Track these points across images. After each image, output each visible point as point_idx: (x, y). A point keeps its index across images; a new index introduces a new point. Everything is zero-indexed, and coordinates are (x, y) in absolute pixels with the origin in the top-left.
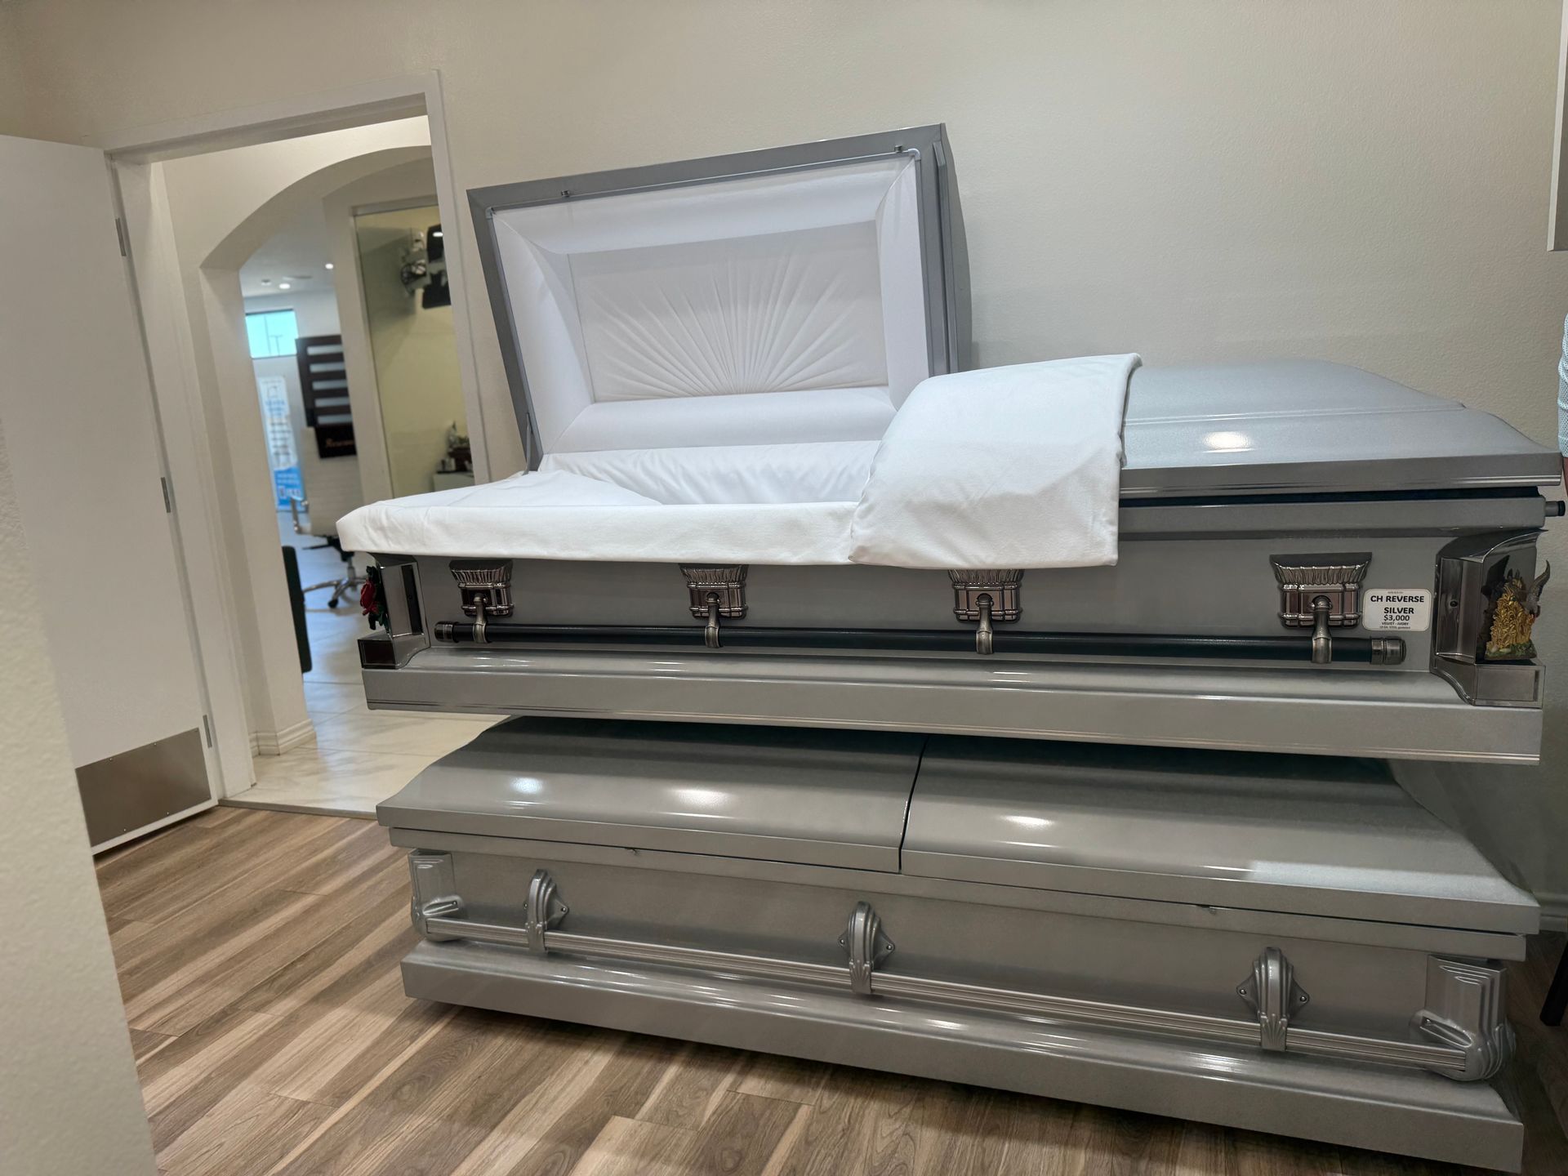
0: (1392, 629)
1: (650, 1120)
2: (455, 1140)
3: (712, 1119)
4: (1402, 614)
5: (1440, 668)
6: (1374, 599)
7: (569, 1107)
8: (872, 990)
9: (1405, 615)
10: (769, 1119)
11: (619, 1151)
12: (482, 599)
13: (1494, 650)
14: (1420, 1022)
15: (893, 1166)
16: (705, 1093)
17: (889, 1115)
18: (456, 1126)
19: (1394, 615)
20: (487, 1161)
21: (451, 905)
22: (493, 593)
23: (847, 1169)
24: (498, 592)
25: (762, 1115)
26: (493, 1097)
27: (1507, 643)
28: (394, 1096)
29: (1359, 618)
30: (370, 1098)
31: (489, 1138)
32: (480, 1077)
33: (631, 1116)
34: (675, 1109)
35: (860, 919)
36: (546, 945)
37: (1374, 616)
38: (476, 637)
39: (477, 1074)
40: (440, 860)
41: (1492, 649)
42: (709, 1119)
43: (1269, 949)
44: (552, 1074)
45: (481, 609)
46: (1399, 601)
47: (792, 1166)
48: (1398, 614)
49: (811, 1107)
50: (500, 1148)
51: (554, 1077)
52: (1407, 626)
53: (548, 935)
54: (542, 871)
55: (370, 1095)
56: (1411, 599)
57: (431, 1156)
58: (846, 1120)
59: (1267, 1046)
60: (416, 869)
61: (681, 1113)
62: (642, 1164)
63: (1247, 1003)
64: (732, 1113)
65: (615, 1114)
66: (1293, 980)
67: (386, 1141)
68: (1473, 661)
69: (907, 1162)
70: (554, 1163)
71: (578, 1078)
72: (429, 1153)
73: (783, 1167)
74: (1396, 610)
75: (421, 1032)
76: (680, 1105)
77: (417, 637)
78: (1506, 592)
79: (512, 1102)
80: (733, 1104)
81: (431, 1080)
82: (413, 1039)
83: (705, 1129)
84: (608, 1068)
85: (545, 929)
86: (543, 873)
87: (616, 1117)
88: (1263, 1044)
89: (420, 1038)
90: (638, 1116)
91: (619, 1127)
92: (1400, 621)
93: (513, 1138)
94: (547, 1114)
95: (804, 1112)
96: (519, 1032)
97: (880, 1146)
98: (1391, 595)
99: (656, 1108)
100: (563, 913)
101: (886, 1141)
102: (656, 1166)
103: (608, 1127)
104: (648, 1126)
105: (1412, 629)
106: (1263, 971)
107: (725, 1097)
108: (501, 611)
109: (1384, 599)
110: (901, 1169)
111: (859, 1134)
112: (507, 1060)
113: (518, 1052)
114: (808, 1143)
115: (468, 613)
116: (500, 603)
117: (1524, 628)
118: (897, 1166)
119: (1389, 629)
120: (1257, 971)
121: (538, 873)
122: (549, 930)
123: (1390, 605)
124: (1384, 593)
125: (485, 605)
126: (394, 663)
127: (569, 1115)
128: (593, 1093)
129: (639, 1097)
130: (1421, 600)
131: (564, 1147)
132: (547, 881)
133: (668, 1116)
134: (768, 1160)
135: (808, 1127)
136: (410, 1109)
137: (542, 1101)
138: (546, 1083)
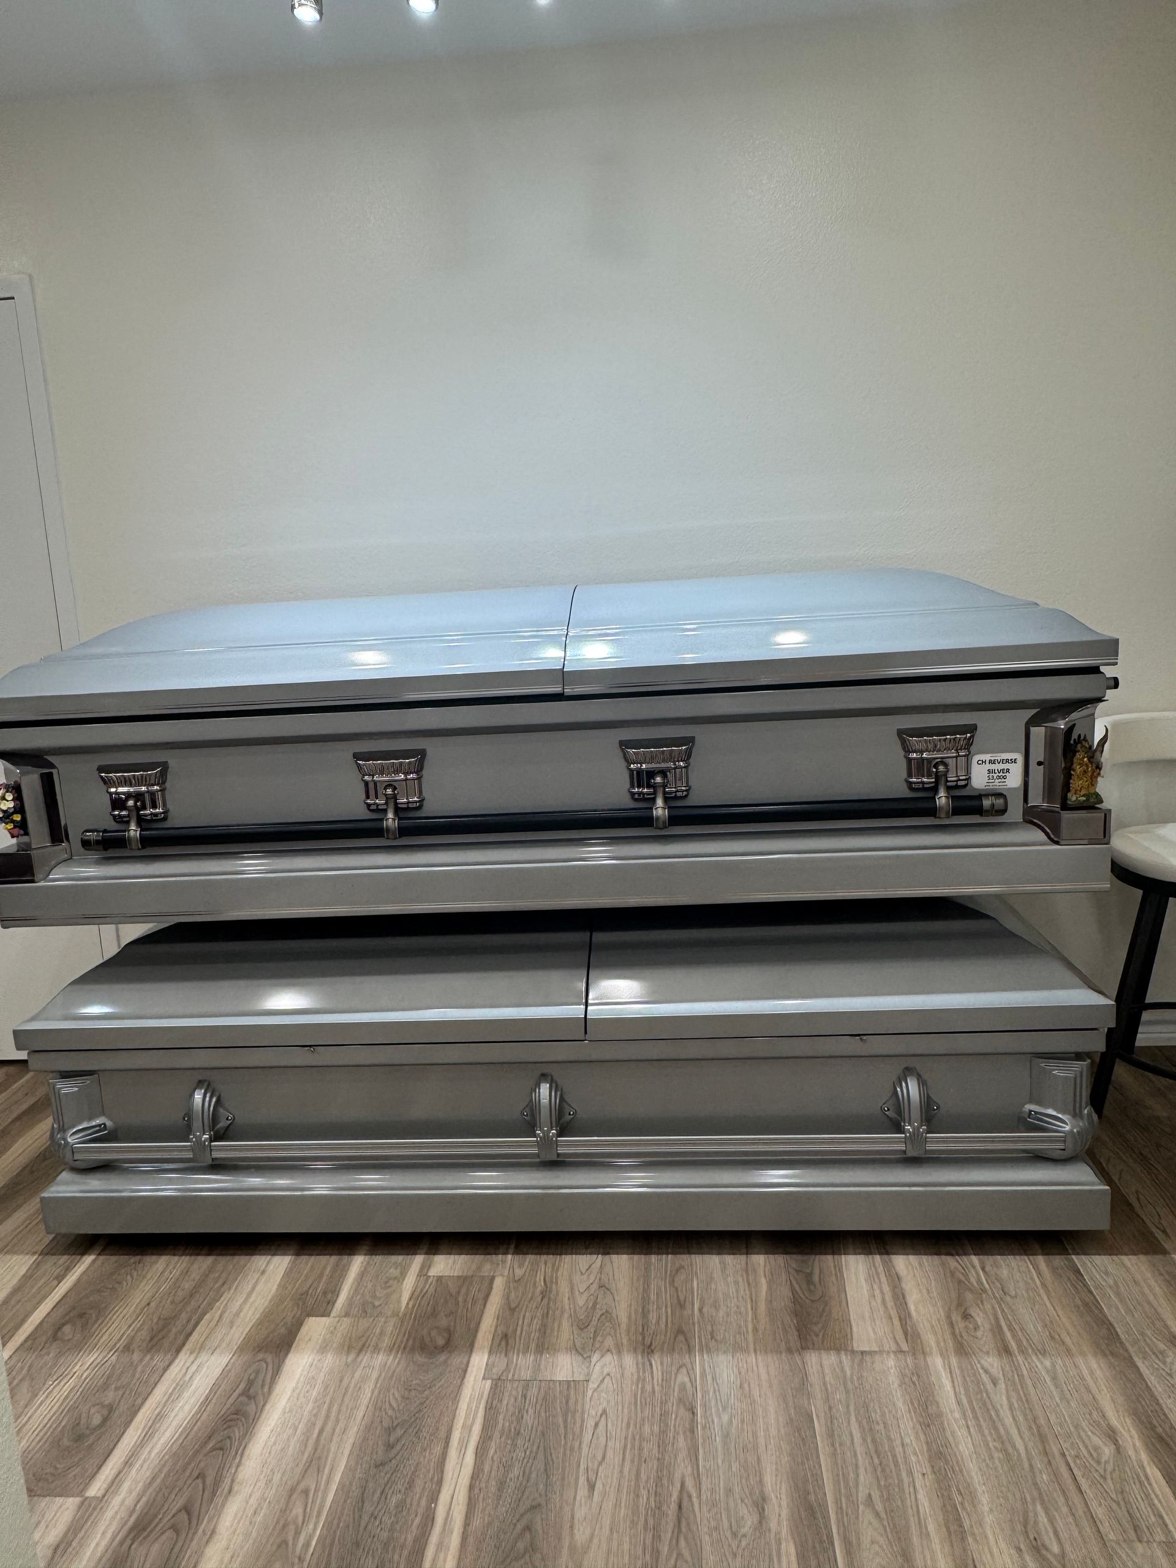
0: (994, 787)
1: (347, 1315)
2: (139, 1369)
3: (410, 1305)
4: (1001, 774)
5: (1032, 817)
6: (980, 762)
7: (257, 1317)
8: (558, 1155)
9: (1004, 775)
10: (467, 1294)
11: (323, 1349)
12: (135, 803)
13: (1074, 798)
14: (1026, 1116)
15: (598, 1316)
16: (396, 1281)
17: (582, 1273)
18: (136, 1357)
19: (995, 775)
20: (181, 1383)
21: (98, 1128)
22: (147, 796)
23: (556, 1325)
24: (152, 794)
25: (459, 1293)
26: (166, 1323)
27: (1083, 793)
28: (55, 1337)
29: (969, 779)
30: (26, 1345)
31: (177, 1361)
32: (148, 1304)
33: (325, 1314)
34: (370, 1300)
35: (545, 1089)
36: (213, 1156)
37: (980, 778)
38: (130, 844)
39: (143, 1303)
40: (88, 1080)
41: (1072, 798)
42: (408, 1304)
43: (907, 1069)
44: (230, 1289)
45: (134, 813)
46: (999, 763)
47: (502, 1333)
48: (998, 774)
49: (505, 1278)
50: (194, 1368)
51: (232, 1291)
52: (1004, 784)
53: (215, 1146)
54: (205, 1081)
55: (26, 1341)
56: (1007, 761)
57: (117, 1389)
58: (542, 1283)
59: (911, 1153)
60: (59, 1094)
61: (377, 1303)
62: (350, 1358)
63: (890, 1119)
64: (428, 1295)
65: (309, 1315)
66: (928, 1094)
67: (58, 1384)
68: (1058, 810)
69: (610, 1311)
70: (257, 1372)
71: (258, 1288)
72: (113, 1386)
73: (494, 1336)
74: (996, 771)
75: (68, 1269)
76: (374, 1297)
77: (57, 847)
78: (1079, 751)
79: (193, 1322)
80: (427, 1287)
81: (94, 1316)
82: (60, 1279)
83: (405, 1315)
84: (288, 1274)
85: (211, 1141)
86: (207, 1085)
87: (310, 1318)
88: (907, 1152)
89: (68, 1277)
90: (332, 1315)
91: (315, 1328)
92: (1000, 780)
93: (204, 1357)
94: (234, 1328)
95: (499, 1283)
96: (181, 1252)
97: (581, 1301)
98: (993, 759)
99: (350, 1302)
100: (229, 1122)
101: (585, 1297)
102: (365, 1359)
103: (304, 1330)
104: (347, 1321)
105: (1008, 787)
106: (905, 1091)
107: (417, 1281)
108: (156, 815)
109: (987, 762)
110: (606, 1317)
111: (557, 1294)
112: (174, 1284)
113: (186, 1272)
114: (512, 1310)
115: (118, 820)
116: (154, 806)
117: (1093, 781)
118: (601, 1316)
119: (991, 787)
120: (899, 1089)
121: (200, 1084)
122: (215, 1141)
123: (992, 767)
124: (987, 757)
125: (138, 809)
126: (33, 875)
127: (260, 1323)
128: (278, 1301)
129: (329, 1296)
130: (1015, 761)
131: (261, 1356)
132: (210, 1090)
133: (363, 1308)
134: (477, 1331)
135: (507, 1297)
136: (79, 1347)
137: (226, 1315)
138: (226, 1296)
